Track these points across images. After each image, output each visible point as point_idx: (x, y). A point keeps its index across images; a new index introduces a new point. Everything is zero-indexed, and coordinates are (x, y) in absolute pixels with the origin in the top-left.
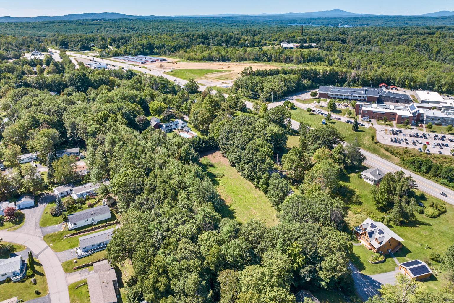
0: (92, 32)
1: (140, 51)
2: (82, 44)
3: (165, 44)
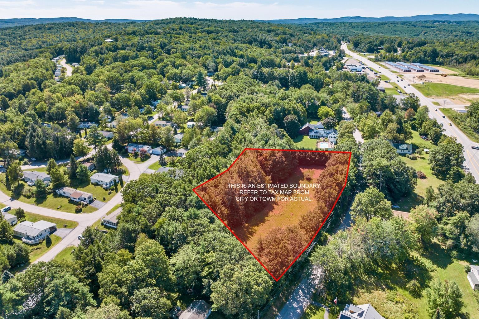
0: (418, 35)
1: (420, 58)
2: (369, 45)
3: (455, 53)
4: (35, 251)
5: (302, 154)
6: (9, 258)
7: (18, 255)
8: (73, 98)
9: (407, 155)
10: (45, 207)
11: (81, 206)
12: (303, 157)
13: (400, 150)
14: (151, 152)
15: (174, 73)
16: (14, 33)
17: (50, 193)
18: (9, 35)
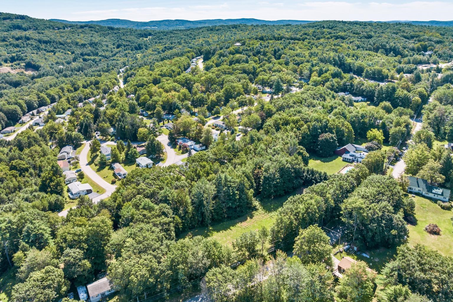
4: (71, 203)
5: (309, 175)
6: (50, 203)
7: (55, 203)
8: (170, 94)
9: (439, 202)
10: (99, 175)
11: (117, 180)
12: (309, 178)
13: (433, 194)
14: (193, 147)
15: (261, 79)
16: (191, 34)
17: (108, 165)
18: (188, 35)
